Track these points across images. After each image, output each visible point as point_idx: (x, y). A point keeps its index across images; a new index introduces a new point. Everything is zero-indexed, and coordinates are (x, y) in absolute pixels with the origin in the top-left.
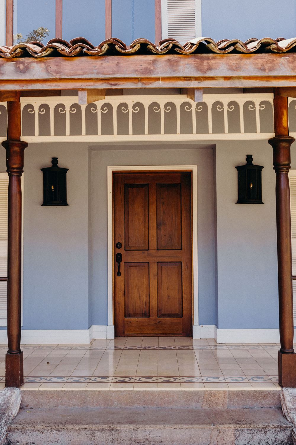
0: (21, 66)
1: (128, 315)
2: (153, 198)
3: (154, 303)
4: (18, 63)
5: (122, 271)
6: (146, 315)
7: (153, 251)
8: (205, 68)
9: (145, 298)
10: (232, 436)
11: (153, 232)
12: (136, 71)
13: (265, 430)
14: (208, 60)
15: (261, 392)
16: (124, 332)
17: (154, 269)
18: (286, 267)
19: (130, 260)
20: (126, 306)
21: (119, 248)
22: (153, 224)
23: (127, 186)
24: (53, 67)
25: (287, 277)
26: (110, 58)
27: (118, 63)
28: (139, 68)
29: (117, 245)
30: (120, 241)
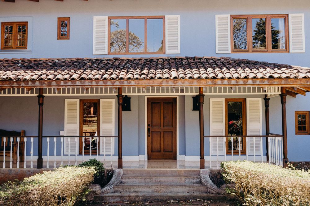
0: (129, 82)
1: (152, 151)
2: (162, 107)
3: (162, 147)
4: (128, 81)
5: (150, 135)
6: (159, 151)
7: (162, 128)
8: (176, 83)
9: (159, 145)
10: (184, 180)
11: (162, 120)
12: (158, 83)
13: (193, 178)
14: (176, 81)
15: (194, 170)
16: (151, 158)
17: (162, 135)
18: (202, 133)
19: (153, 131)
20: (152, 148)
21: (149, 126)
22: (162, 117)
23: (152, 103)
24: (137, 82)
25: (202, 136)
26: (151, 80)
27: (153, 81)
28: (159, 83)
29: (148, 125)
30: (150, 124)
